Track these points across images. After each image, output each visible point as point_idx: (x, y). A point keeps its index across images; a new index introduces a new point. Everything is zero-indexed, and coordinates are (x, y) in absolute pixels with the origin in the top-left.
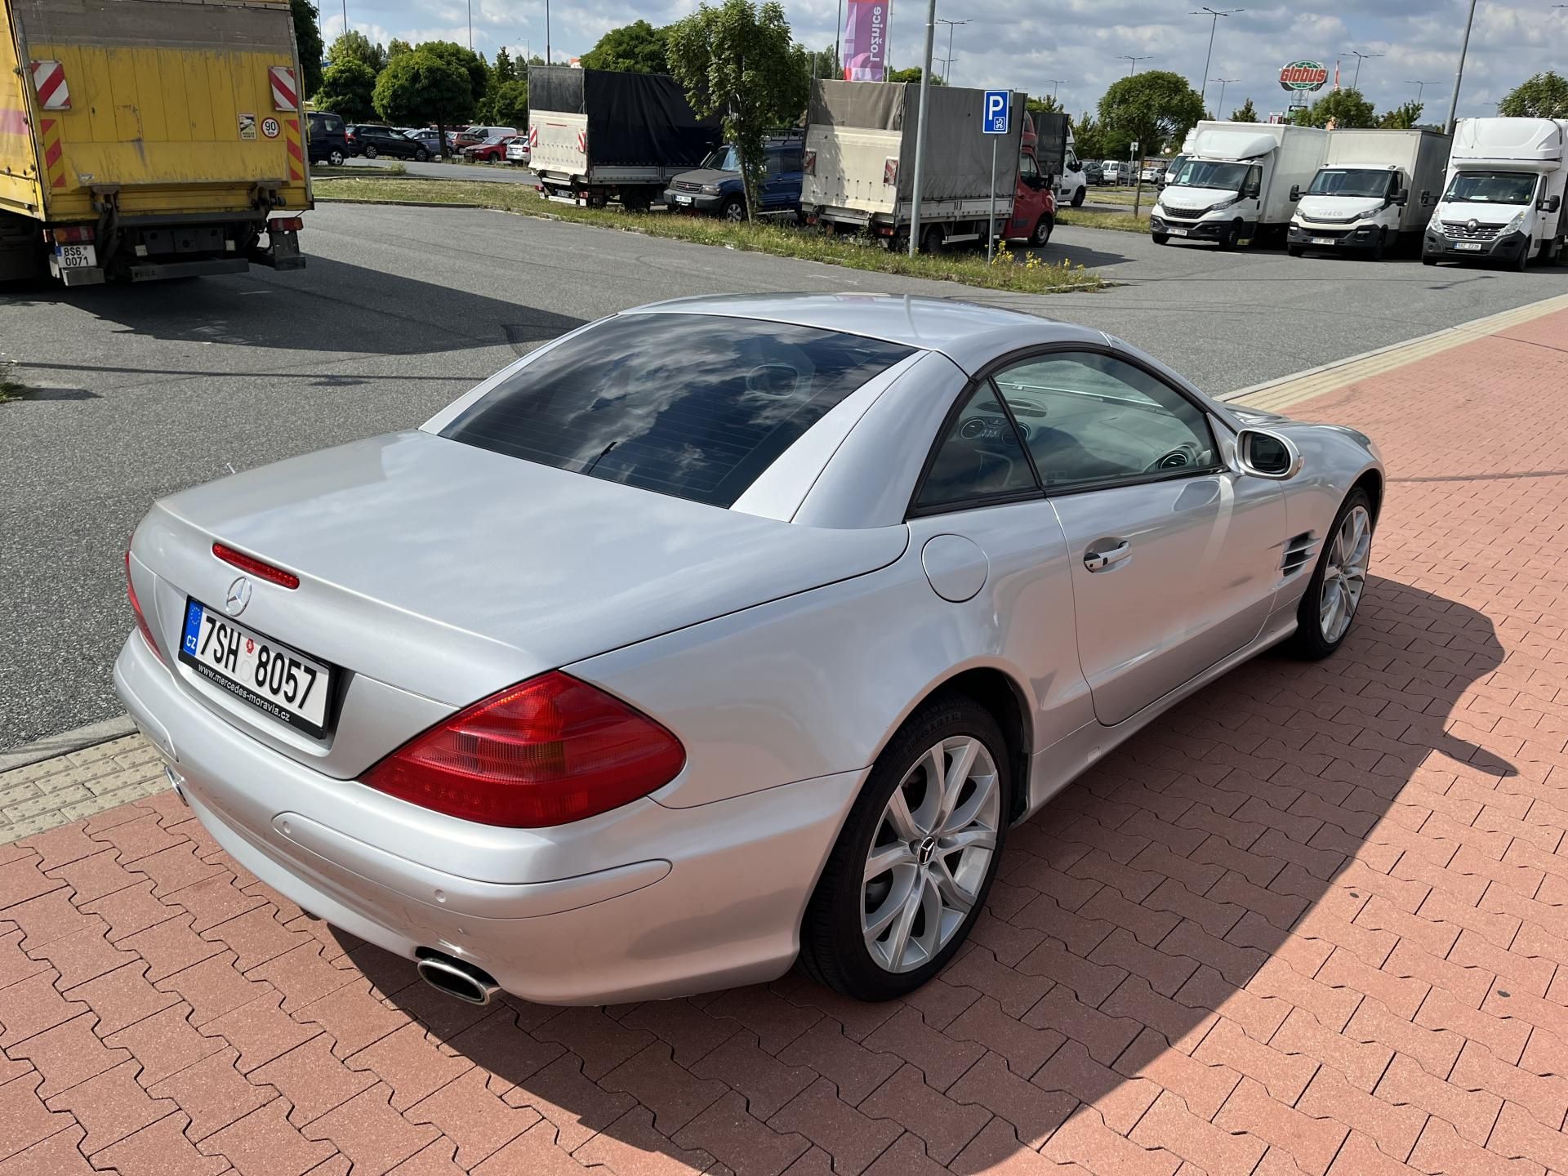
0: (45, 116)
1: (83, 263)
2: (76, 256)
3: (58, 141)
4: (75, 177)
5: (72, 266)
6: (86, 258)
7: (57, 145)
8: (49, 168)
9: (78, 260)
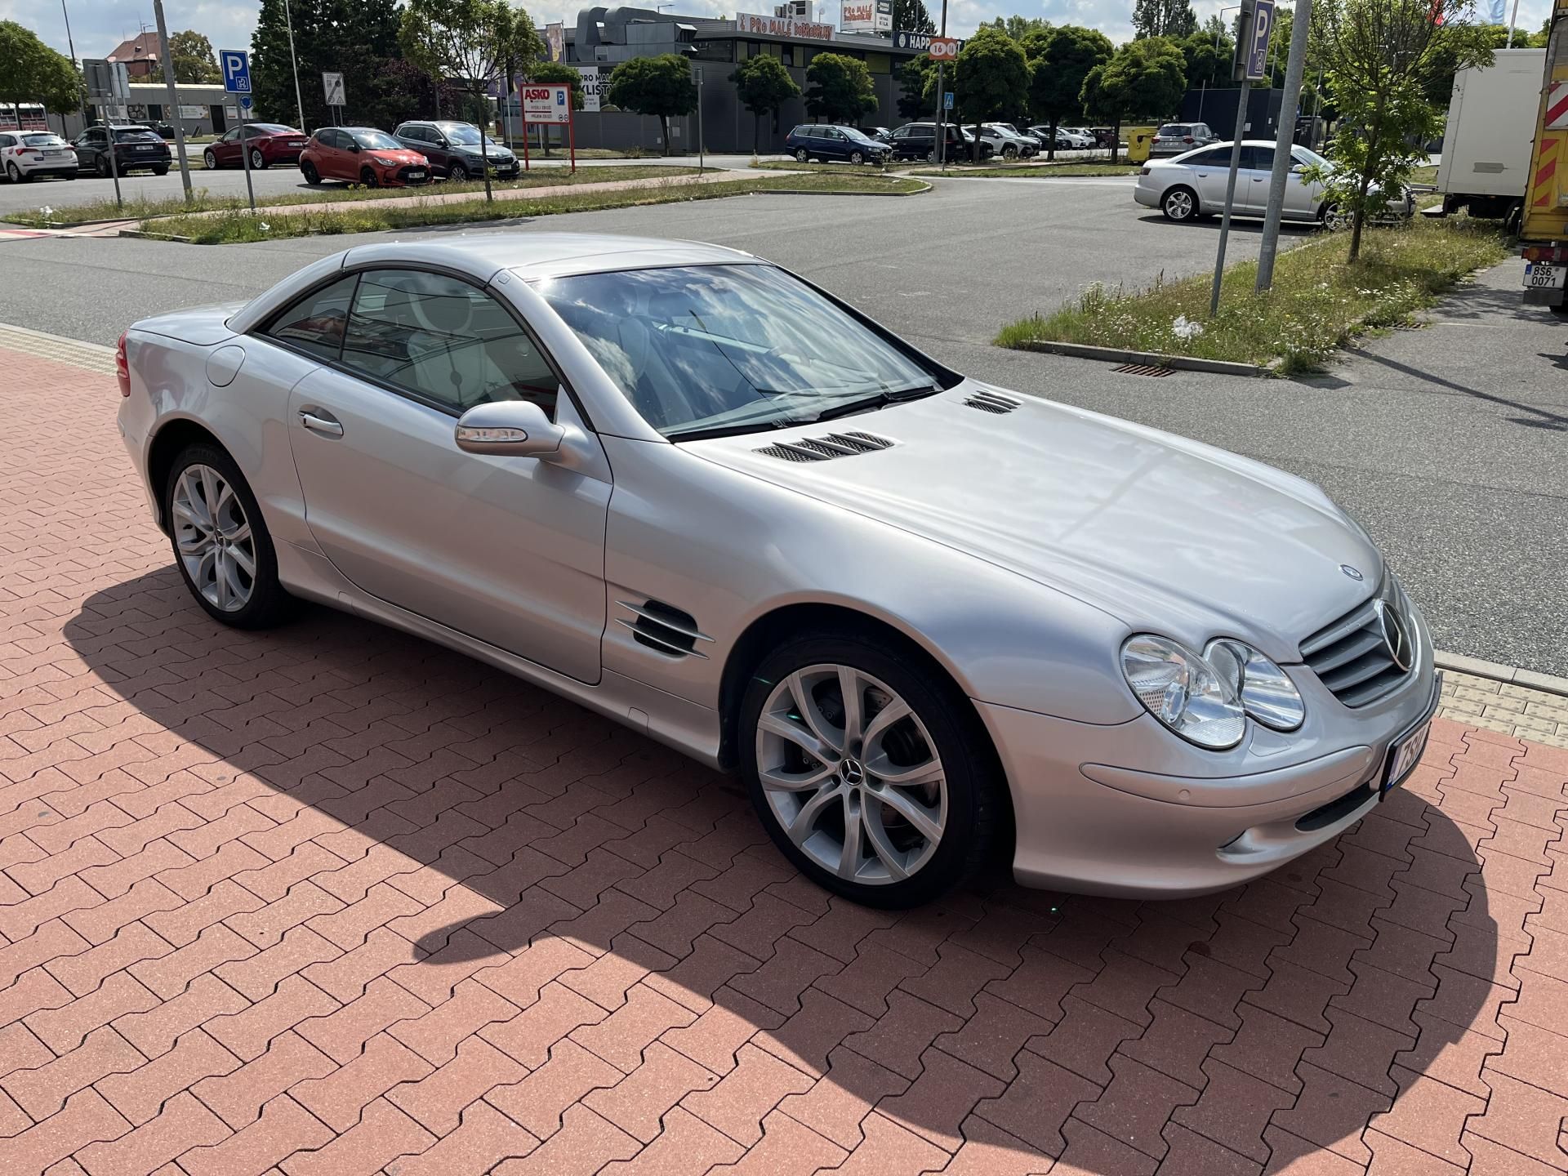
0: (1548, 136)
1: (1550, 284)
2: (1545, 276)
3: (1555, 159)
4: (1557, 194)
5: (1537, 285)
6: (1554, 279)
7: (1553, 164)
8: (1536, 186)
9: (1545, 281)
